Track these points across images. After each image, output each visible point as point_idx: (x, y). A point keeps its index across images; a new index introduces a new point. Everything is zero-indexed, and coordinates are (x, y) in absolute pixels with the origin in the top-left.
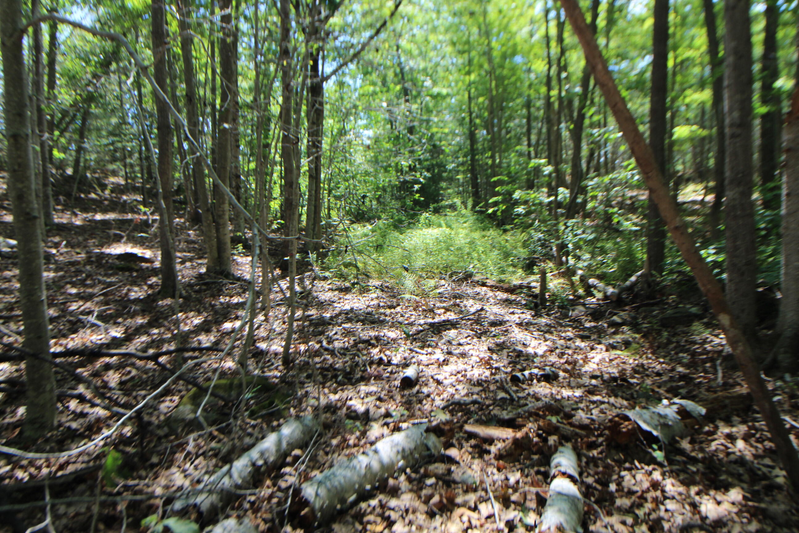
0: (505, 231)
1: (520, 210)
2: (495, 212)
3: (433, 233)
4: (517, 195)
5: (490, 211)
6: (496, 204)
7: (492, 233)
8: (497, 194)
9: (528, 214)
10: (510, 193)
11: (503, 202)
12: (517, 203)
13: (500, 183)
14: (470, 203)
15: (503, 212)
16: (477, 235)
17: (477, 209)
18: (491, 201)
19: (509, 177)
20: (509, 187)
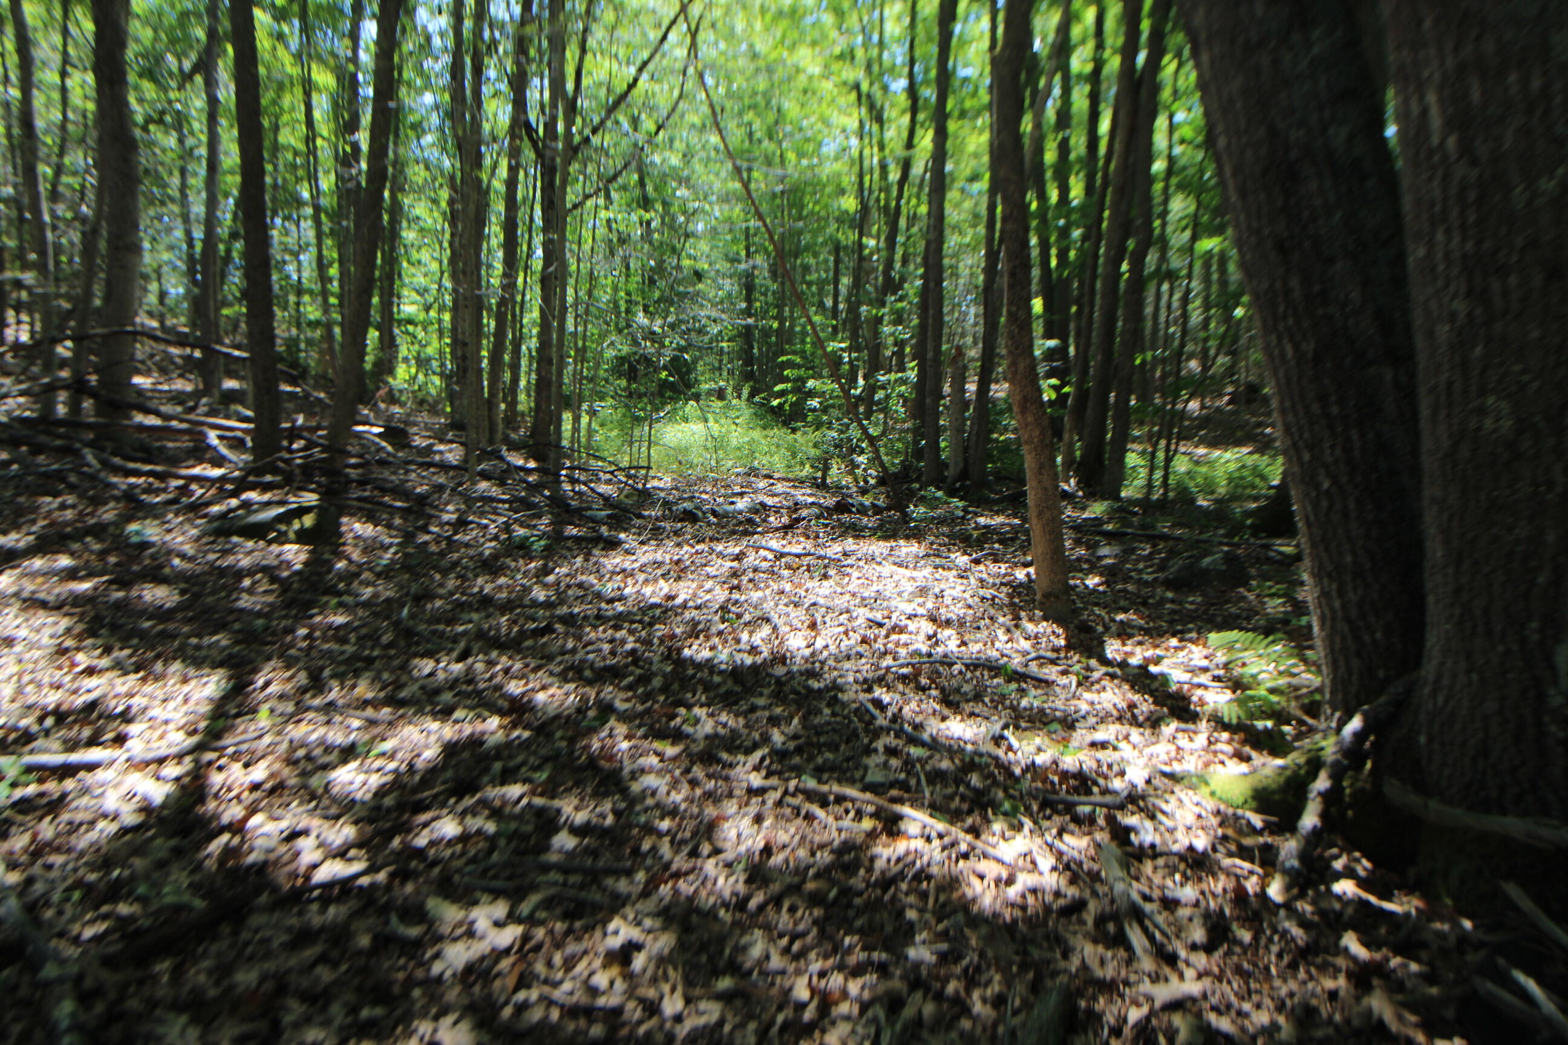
0: (794, 431)
1: (814, 403)
2: (781, 406)
3: (696, 428)
4: (811, 384)
5: (775, 403)
6: (782, 394)
7: (778, 433)
8: (786, 380)
9: (825, 410)
10: (803, 380)
11: (794, 391)
12: (811, 394)
13: (790, 365)
14: (745, 392)
15: (792, 405)
16: (756, 434)
17: (757, 399)
18: (777, 388)
19: (804, 358)
20: (802, 372)
